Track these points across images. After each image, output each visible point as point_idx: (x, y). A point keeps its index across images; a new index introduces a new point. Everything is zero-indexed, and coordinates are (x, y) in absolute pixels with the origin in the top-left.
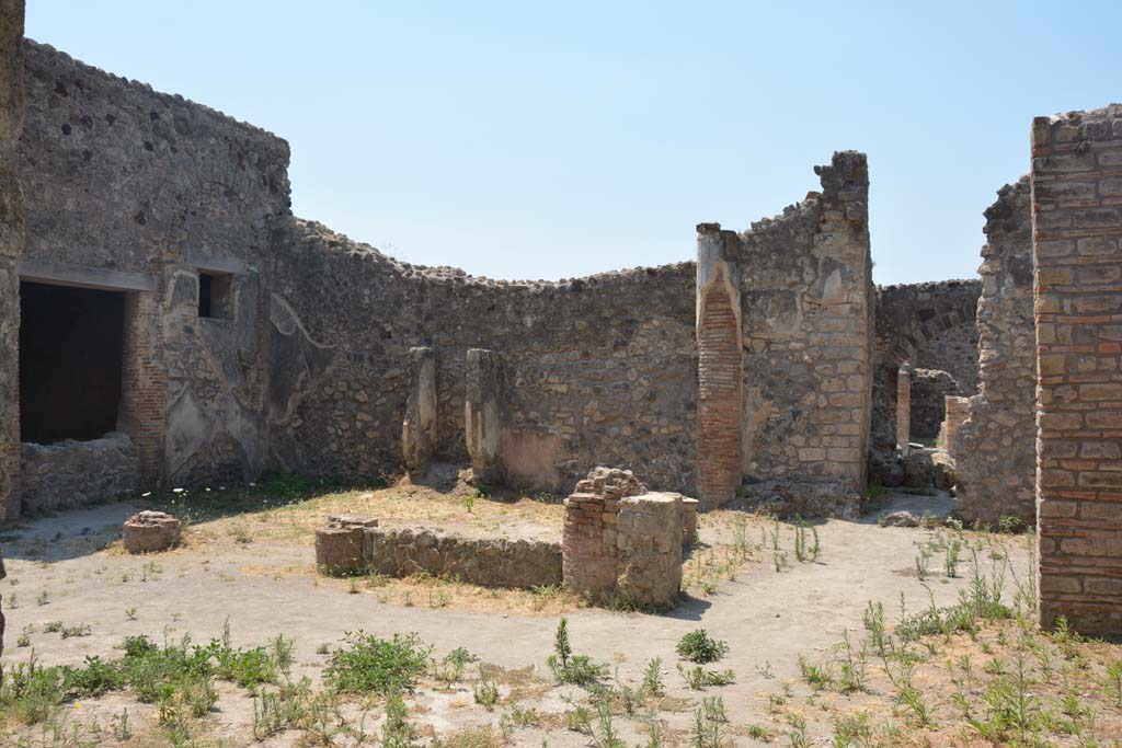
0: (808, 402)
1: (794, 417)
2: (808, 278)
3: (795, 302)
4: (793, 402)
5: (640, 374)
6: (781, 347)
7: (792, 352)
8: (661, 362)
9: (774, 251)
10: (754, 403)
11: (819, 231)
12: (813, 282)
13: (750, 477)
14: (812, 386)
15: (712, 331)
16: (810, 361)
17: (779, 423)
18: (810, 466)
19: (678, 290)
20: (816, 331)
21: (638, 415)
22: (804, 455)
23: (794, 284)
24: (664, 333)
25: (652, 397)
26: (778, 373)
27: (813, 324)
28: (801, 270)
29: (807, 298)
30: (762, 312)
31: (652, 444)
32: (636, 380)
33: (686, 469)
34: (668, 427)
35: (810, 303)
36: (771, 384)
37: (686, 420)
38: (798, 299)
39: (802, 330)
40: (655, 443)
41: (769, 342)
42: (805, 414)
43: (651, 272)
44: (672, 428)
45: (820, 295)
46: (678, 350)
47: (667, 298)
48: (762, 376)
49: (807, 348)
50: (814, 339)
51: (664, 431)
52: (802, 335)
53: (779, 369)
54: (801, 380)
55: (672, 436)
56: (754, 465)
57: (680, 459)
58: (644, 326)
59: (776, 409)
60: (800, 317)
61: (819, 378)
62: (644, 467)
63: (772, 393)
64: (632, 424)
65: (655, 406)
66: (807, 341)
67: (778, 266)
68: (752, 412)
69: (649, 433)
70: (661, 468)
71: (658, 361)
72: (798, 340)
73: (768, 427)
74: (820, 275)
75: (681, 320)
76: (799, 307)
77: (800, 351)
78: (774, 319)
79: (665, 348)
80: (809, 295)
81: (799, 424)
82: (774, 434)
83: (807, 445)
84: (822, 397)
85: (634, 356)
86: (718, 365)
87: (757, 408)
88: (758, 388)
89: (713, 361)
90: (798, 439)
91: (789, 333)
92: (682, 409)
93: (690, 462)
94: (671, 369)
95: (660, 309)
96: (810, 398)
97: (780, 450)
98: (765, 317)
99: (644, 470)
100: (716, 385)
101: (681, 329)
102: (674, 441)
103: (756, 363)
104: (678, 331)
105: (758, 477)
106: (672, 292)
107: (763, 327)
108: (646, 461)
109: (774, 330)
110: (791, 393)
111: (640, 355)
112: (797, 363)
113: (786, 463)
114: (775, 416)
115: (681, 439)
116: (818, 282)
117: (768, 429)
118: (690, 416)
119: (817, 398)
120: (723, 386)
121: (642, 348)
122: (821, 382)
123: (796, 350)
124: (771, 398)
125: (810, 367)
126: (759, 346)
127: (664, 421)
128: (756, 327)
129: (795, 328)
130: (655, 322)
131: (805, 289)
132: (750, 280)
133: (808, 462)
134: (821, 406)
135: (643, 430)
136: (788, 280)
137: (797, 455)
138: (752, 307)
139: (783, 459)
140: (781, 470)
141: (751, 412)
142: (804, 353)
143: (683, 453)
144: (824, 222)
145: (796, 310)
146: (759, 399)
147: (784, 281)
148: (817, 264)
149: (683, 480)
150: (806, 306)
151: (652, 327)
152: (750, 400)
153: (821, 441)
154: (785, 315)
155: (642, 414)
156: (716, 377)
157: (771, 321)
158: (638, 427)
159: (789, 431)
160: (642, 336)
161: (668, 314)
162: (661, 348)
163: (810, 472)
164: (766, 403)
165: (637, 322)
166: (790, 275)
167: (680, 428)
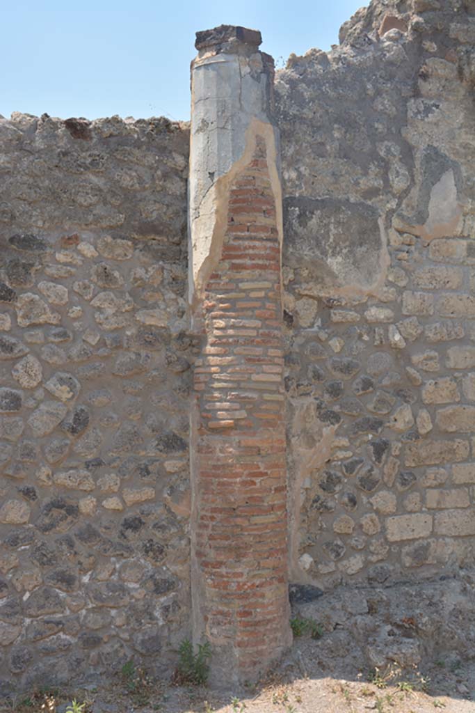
0: (400, 425)
1: (379, 459)
2: (398, 184)
3: (377, 228)
4: (375, 425)
5: (49, 370)
6: (352, 315)
7: (371, 326)
8: (102, 343)
9: (336, 121)
10: (304, 431)
11: (417, 94)
12: (406, 191)
13: (301, 589)
14: (405, 392)
15: (245, 274)
16: (403, 345)
17: (350, 468)
18: (406, 549)
19: (141, 180)
20: (413, 287)
21: (45, 471)
22: (396, 529)
23: (372, 192)
24: (106, 275)
25: (79, 424)
26: (347, 369)
27: (408, 273)
28: (385, 166)
29: (396, 222)
30: (318, 245)
31: (81, 537)
32: (40, 384)
33: (162, 587)
34: (120, 494)
35: (401, 233)
36: (335, 391)
37: (162, 473)
38: (381, 222)
39: (389, 284)
40: (89, 535)
41: (326, 306)
42: (396, 447)
43: (76, 128)
44: (131, 496)
45: (422, 218)
46: (140, 317)
47: (114, 194)
48: (317, 376)
49: (398, 318)
50: (410, 302)
51: (112, 503)
52: (391, 293)
53: (346, 360)
54: (386, 382)
55: (130, 515)
56: (307, 560)
57: (148, 565)
58: (60, 257)
59: (344, 442)
60: (386, 259)
61: (417, 375)
62: (62, 595)
63: (336, 408)
64: (29, 494)
65: (86, 446)
66: (396, 306)
67: (345, 153)
68: (302, 450)
69: (73, 511)
70: (105, 593)
71: (93, 340)
72: (381, 304)
73: (330, 476)
74: (419, 178)
75: (147, 248)
76: (384, 239)
77: (384, 325)
78: (339, 259)
79: (110, 311)
80: (401, 216)
81: (387, 469)
82: (342, 493)
83: (401, 510)
84: (424, 414)
85: (33, 326)
86: (259, 351)
87: (311, 441)
88: (311, 399)
89: (250, 341)
90: (384, 499)
91: (366, 289)
92: (151, 450)
93: (172, 568)
94: (125, 358)
95: (98, 219)
96: (403, 418)
97: (353, 523)
98: (324, 253)
99: (60, 604)
100: (255, 396)
101: (145, 267)
102: (134, 524)
103: (302, 346)
104: (140, 272)
105: (317, 584)
106: (127, 181)
107: (319, 273)
108: (67, 580)
109: (341, 280)
110: (370, 407)
111: (47, 325)
112: (380, 347)
113: (365, 550)
114: (341, 455)
115: (150, 521)
116: (415, 192)
117: (329, 484)
118: (170, 465)
119: (415, 416)
120: (267, 396)
121: (54, 308)
122: (423, 384)
123: (379, 323)
124: (335, 417)
125: (402, 355)
126: (307, 313)
127: (111, 480)
128: (305, 273)
129: (379, 277)
130: (87, 249)
131: (393, 204)
132: (294, 175)
133: (402, 543)
134: (423, 431)
135: (58, 505)
136: (365, 183)
137: (384, 529)
138: (300, 230)
139: (357, 541)
140: (355, 564)
141: (300, 449)
142: (391, 328)
143: (155, 551)
144: (425, 76)
145: (378, 242)
146: (314, 423)
147: (357, 183)
148: (412, 158)
149: (157, 614)
150: (394, 236)
151: (78, 260)
152: (296, 427)
153: (423, 500)
154: (360, 251)
155: (56, 467)
156: (255, 377)
157: (334, 263)
158: (47, 500)
159: (369, 484)
160: (54, 279)
161: (116, 232)
162: (99, 309)
163: (408, 561)
164: (328, 430)
165: (42, 245)
166: (366, 174)
167: (149, 493)
